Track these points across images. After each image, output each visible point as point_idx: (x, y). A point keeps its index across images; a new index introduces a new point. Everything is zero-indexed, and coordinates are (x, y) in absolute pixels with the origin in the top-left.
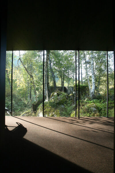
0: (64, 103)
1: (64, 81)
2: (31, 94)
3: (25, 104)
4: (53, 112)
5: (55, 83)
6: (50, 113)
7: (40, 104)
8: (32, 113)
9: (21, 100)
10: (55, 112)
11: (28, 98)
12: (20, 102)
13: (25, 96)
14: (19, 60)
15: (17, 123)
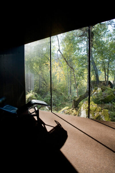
0: (112, 100)
1: (108, 74)
2: (71, 89)
3: (65, 98)
4: (99, 111)
5: (97, 77)
6: (95, 112)
7: (81, 100)
8: (73, 109)
9: (62, 95)
10: (102, 111)
11: (69, 93)
12: (61, 96)
13: (65, 91)
14: (59, 51)
15: (56, 121)
